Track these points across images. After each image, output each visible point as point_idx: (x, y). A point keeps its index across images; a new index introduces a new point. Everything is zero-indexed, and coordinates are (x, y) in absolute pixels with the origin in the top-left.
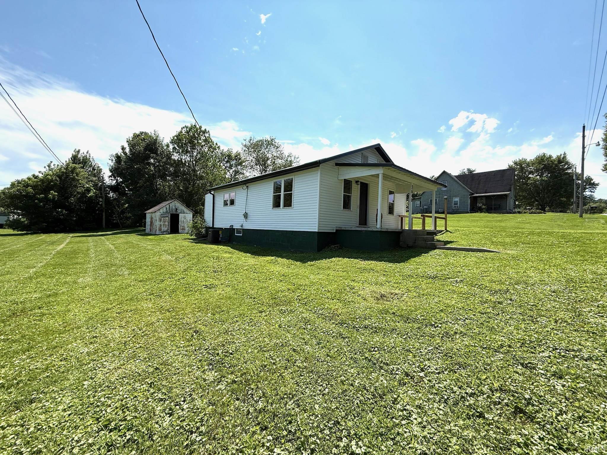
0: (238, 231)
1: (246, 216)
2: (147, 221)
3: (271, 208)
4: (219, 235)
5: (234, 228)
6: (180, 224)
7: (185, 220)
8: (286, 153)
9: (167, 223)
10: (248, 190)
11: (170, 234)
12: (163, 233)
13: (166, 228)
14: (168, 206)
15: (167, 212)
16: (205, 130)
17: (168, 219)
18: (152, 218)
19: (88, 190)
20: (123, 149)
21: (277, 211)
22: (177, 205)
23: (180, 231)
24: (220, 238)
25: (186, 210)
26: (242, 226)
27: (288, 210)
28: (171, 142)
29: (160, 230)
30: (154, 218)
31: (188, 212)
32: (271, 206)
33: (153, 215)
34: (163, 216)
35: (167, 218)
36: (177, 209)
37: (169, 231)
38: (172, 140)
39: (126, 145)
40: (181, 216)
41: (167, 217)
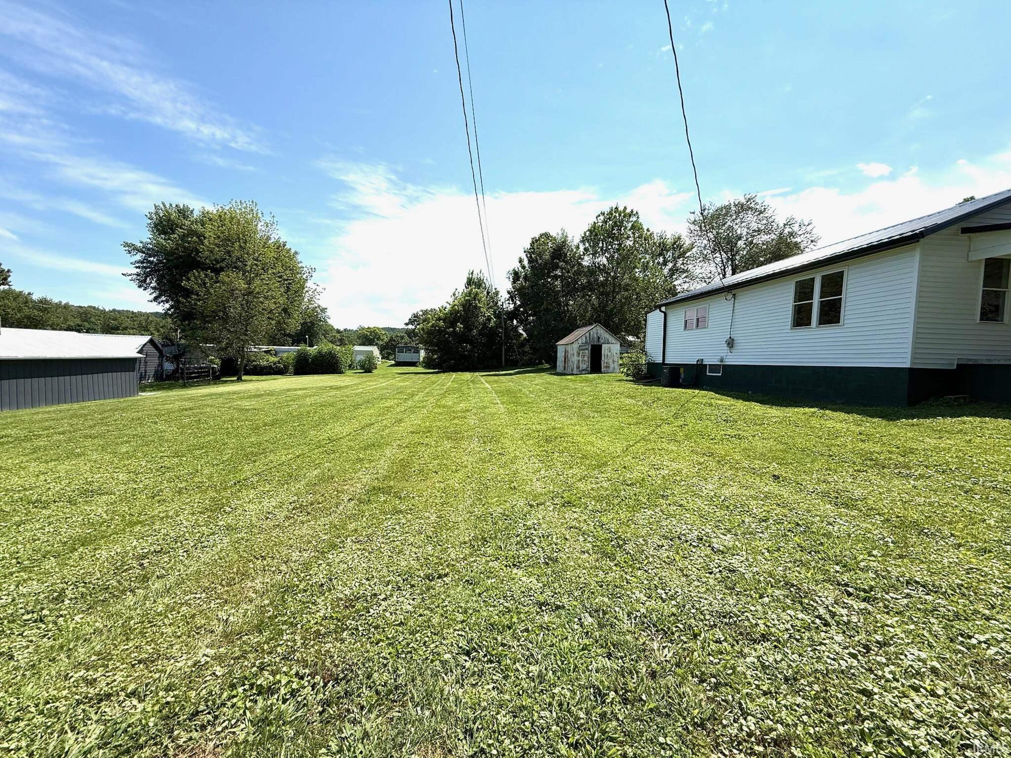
0: (714, 368)
1: (731, 343)
2: (558, 356)
3: (789, 327)
4: (679, 374)
5: (704, 363)
6: (603, 358)
7: (609, 354)
8: (780, 220)
9: (586, 359)
10: (736, 301)
11: (591, 373)
12: (581, 372)
13: (585, 366)
14: (587, 335)
15: (586, 343)
16: (632, 211)
17: (587, 353)
18: (566, 352)
19: (489, 319)
20: (521, 261)
21: (802, 332)
22: (598, 331)
23: (603, 370)
24: (681, 380)
25: (611, 339)
26: (722, 361)
27: (829, 331)
28: (583, 241)
29: (578, 367)
30: (570, 352)
31: (614, 341)
32: (789, 324)
33: (569, 348)
34: (581, 348)
35: (587, 351)
36: (599, 338)
37: (589, 369)
38: (583, 238)
39: (524, 256)
40: (605, 347)
41: (588, 349)
